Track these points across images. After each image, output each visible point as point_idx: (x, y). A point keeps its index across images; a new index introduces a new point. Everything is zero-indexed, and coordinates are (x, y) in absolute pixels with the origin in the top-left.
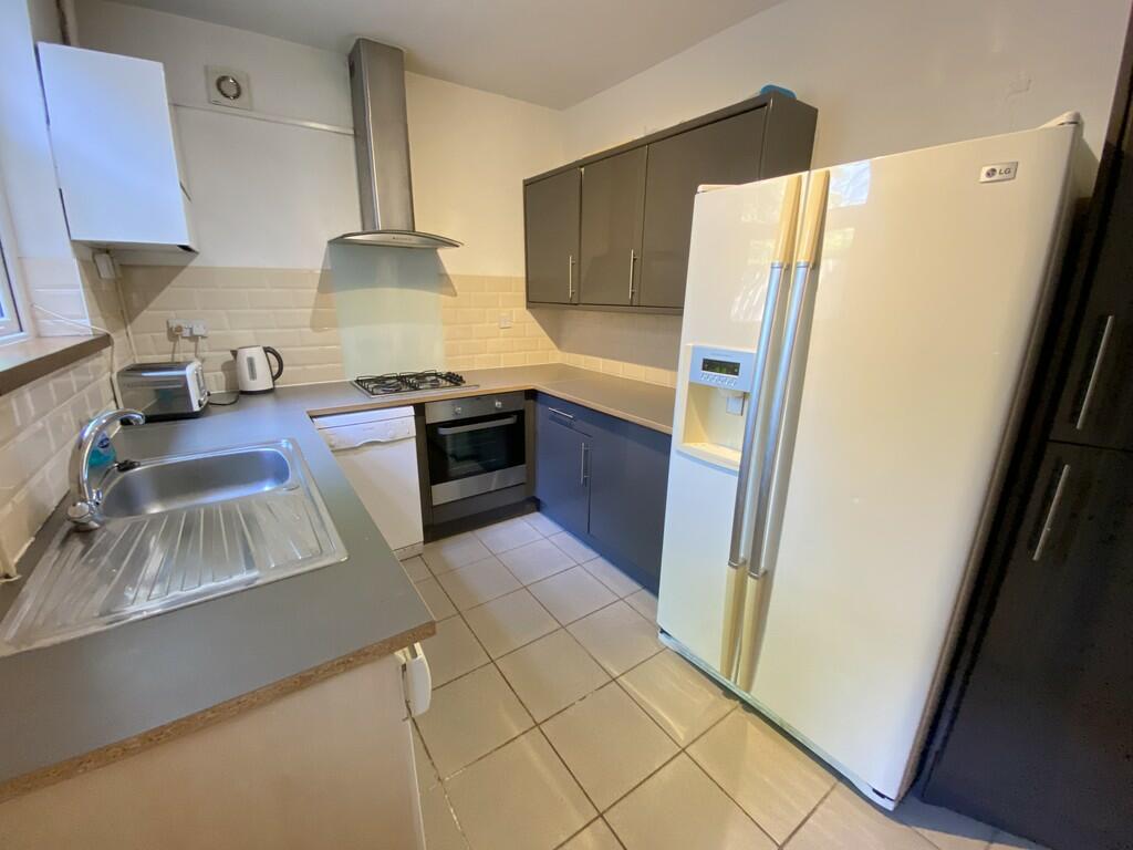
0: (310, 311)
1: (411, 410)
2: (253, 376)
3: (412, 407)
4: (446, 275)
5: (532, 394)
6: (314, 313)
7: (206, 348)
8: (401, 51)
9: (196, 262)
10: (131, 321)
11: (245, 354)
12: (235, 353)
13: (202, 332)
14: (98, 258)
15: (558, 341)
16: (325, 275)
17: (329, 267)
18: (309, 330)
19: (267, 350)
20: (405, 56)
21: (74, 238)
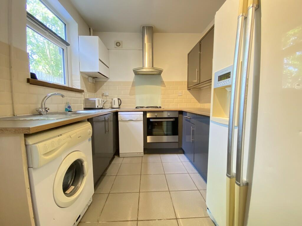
0: (129, 91)
1: (142, 113)
2: (114, 104)
3: (143, 112)
4: (163, 81)
5: (181, 112)
6: (130, 91)
7: (108, 98)
8: (152, 27)
9: (109, 80)
10: (96, 92)
11: (114, 99)
12: (112, 99)
13: (107, 95)
14: (89, 78)
15: (199, 100)
16: (133, 82)
17: (134, 81)
18: (129, 95)
19: (118, 99)
20: (153, 28)
21: (80, 71)
